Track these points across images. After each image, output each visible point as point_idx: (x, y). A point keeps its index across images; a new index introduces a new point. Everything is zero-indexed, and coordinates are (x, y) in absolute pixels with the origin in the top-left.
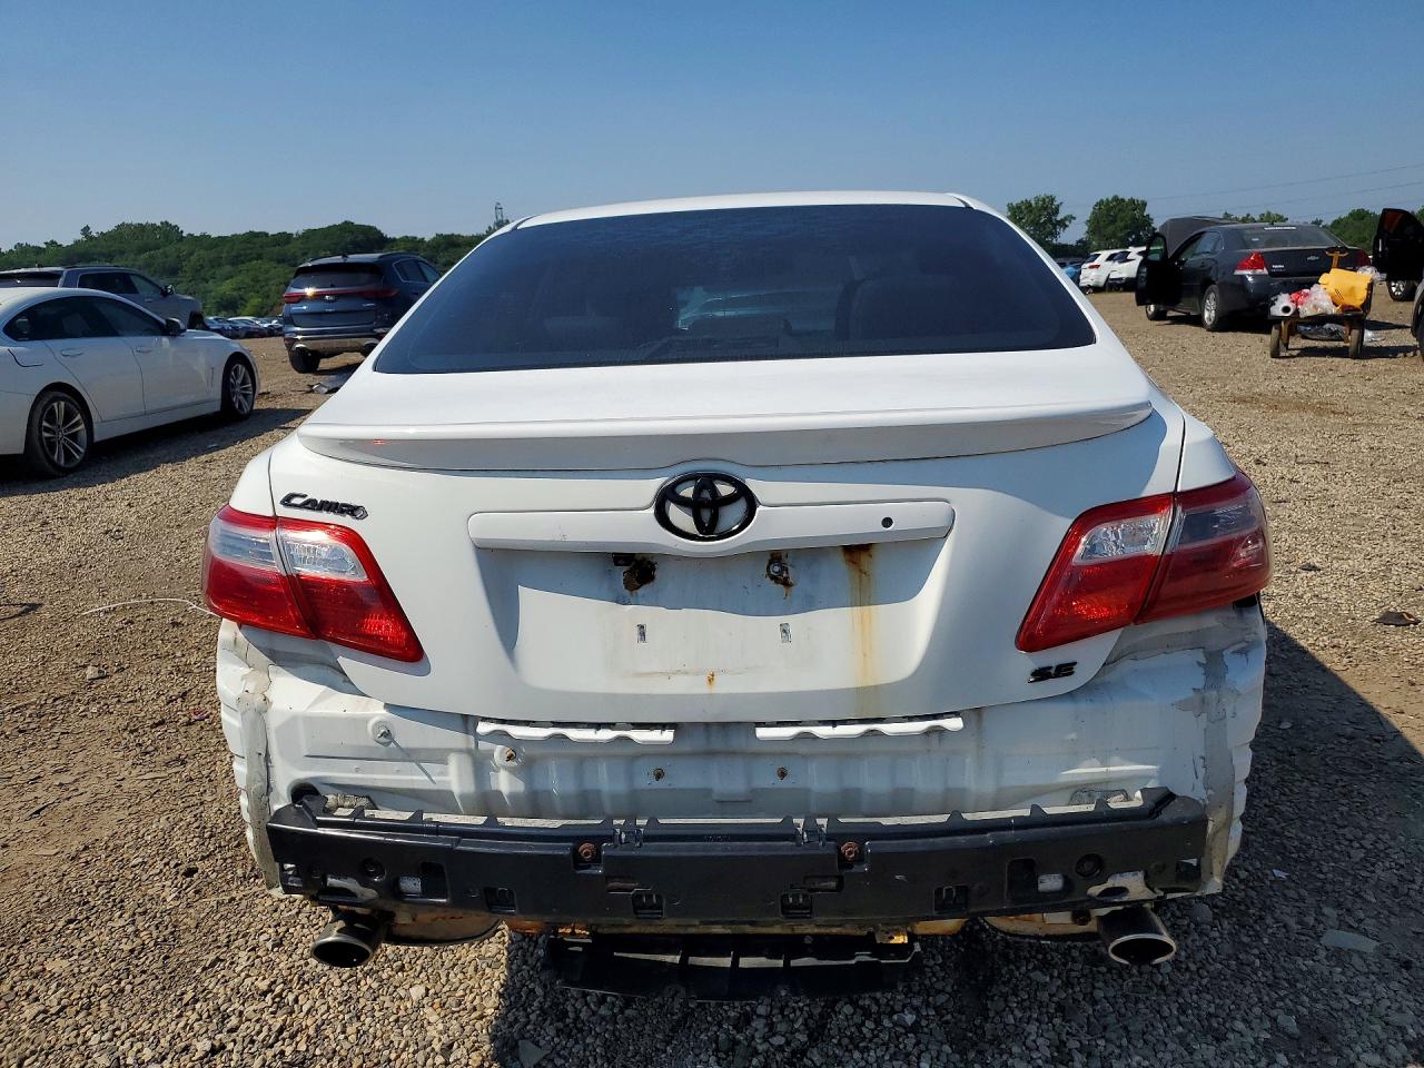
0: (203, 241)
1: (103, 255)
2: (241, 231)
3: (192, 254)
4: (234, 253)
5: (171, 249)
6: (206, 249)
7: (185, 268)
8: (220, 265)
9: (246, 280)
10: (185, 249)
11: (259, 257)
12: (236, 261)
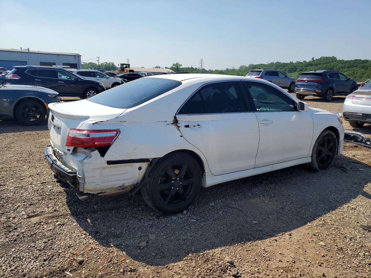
0: (342, 62)
1: (315, 64)
2: (353, 59)
3: (337, 65)
4: (349, 65)
5: (332, 64)
6: (342, 64)
7: (335, 69)
8: (344, 68)
9: (351, 73)
10: (336, 63)
11: (357, 66)
12: (349, 67)
